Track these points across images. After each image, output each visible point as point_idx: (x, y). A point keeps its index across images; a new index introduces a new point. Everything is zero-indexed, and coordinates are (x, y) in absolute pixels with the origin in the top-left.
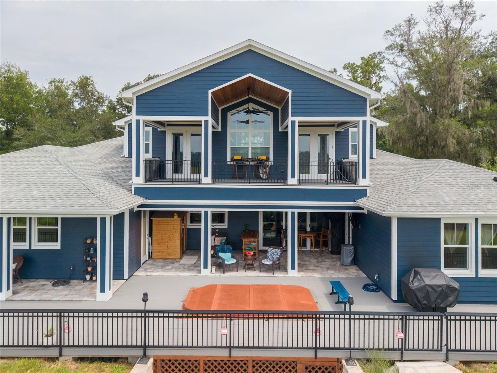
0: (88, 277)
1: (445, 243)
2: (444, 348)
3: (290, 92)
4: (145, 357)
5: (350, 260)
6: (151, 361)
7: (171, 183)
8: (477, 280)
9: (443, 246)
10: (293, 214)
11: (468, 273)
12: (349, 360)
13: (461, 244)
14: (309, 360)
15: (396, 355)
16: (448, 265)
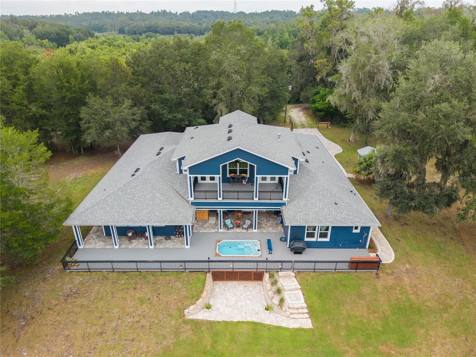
0: (177, 236)
1: (308, 230)
2: (293, 269)
3: (256, 165)
4: (209, 271)
5: (279, 222)
6: (211, 272)
7: (205, 200)
8: (317, 242)
9: (306, 231)
10: (256, 211)
11: (314, 240)
12: (266, 272)
13: (313, 231)
14: (255, 271)
15: (280, 270)
16: (307, 237)
